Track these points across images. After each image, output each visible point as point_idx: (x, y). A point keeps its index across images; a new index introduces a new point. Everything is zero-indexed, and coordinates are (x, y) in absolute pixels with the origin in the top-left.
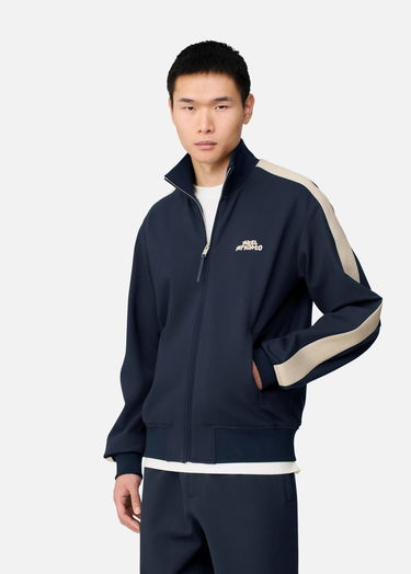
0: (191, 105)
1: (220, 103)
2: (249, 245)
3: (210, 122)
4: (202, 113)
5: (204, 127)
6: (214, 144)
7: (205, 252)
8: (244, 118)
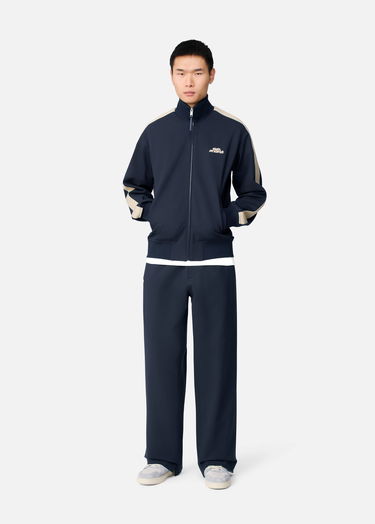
0: (182, 72)
1: (197, 71)
2: (217, 150)
3: (192, 81)
4: (188, 76)
5: (189, 84)
6: (194, 93)
7: (191, 114)
8: (210, 80)
